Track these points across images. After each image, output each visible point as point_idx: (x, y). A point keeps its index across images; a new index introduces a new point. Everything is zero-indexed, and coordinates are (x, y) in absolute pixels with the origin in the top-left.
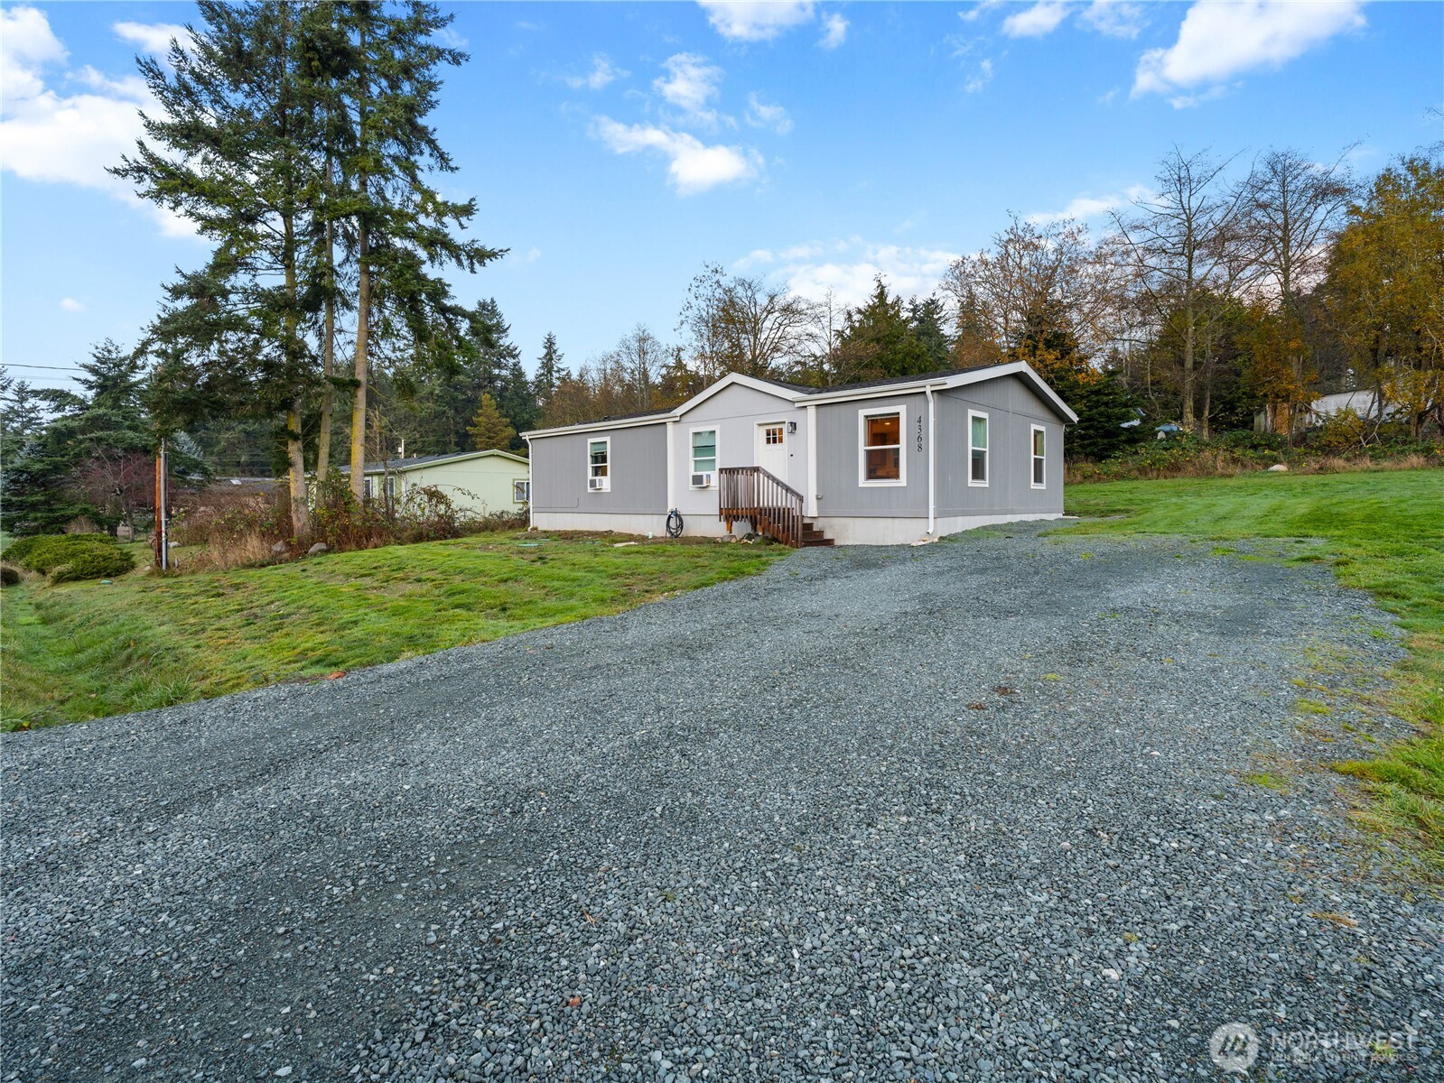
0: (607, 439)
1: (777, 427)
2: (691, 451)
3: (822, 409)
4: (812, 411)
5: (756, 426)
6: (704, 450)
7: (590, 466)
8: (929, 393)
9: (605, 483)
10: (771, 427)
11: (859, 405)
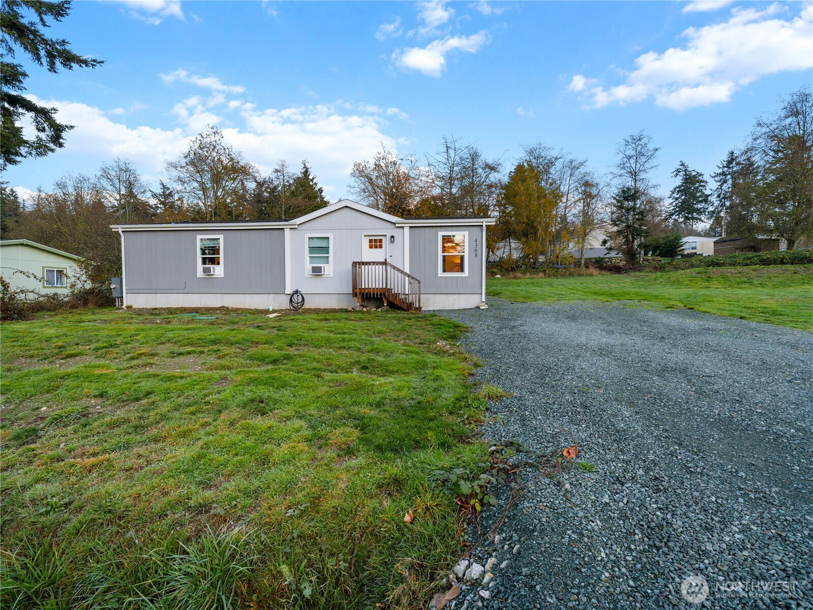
0: (221, 237)
1: (378, 238)
2: (307, 250)
3: (412, 229)
4: (407, 230)
5: (363, 236)
6: (320, 249)
7: (199, 257)
8: (484, 226)
9: (218, 271)
10: (373, 238)
11: (440, 229)
